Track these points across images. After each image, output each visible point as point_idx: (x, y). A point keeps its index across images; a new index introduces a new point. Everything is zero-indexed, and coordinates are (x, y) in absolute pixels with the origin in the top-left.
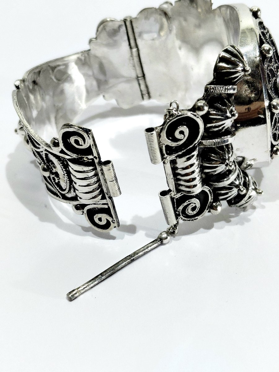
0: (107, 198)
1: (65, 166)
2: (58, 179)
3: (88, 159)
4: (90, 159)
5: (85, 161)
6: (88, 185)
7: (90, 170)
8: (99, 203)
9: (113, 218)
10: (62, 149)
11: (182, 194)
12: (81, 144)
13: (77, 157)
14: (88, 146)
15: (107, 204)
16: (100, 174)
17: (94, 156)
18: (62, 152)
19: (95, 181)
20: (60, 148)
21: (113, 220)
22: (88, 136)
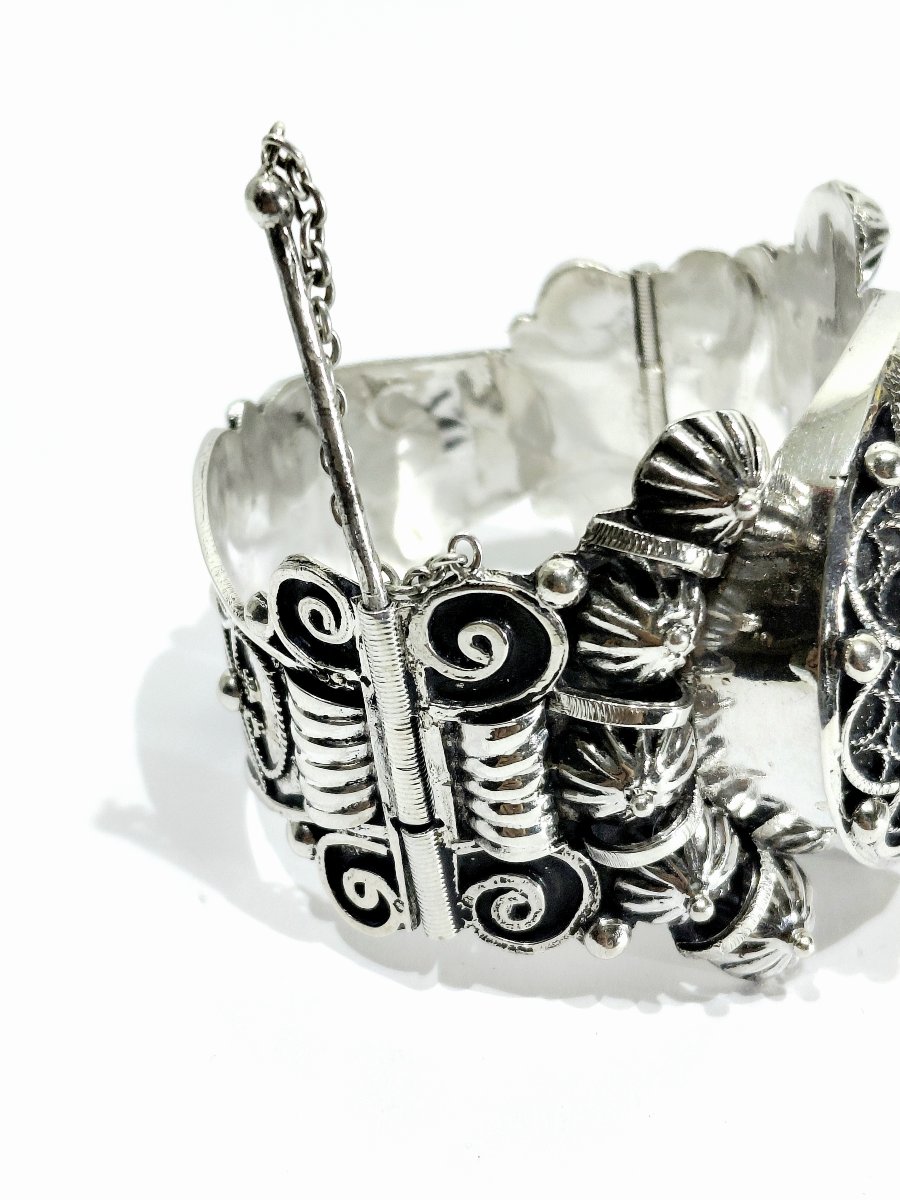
0: (388, 822)
1: (281, 691)
2: (260, 728)
3: (345, 681)
4: (350, 683)
5: (334, 683)
6: (335, 766)
7: (344, 718)
8: (362, 832)
9: (398, 895)
10: (275, 632)
11: (476, 846)
12: (327, 628)
13: (314, 666)
14: (346, 640)
15: (385, 843)
16: (374, 739)
17: (363, 674)
18: (274, 641)
19: (359, 757)
20: (268, 626)
21: (398, 901)
22: (351, 608)
